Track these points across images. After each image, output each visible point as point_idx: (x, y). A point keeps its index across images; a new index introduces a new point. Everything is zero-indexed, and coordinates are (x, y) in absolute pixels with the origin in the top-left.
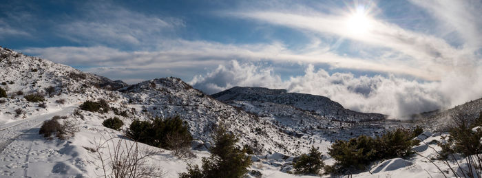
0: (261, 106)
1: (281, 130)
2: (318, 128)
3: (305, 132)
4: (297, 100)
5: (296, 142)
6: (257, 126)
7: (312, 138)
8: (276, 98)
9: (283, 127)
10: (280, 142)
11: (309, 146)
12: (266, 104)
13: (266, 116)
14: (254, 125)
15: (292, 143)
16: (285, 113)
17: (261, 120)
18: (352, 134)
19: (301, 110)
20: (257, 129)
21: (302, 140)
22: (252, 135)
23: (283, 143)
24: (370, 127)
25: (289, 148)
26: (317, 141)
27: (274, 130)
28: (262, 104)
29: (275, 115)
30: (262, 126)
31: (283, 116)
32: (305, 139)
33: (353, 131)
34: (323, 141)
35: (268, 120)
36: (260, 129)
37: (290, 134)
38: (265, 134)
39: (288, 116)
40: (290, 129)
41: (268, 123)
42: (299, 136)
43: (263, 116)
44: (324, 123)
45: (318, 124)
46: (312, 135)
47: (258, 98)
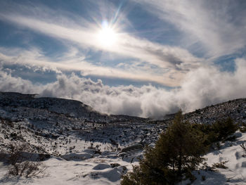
0: (13, 111)
1: (37, 134)
2: (73, 129)
3: (61, 133)
4: (51, 105)
5: (53, 143)
6: (11, 131)
7: (68, 138)
8: (30, 103)
9: (38, 130)
10: (37, 145)
11: (65, 146)
12: (20, 109)
13: (20, 121)
14: (8, 131)
15: (49, 145)
16: (41, 117)
17: (16, 125)
18: (104, 133)
19: (56, 113)
20: (12, 135)
21: (58, 141)
22: (7, 142)
23: (40, 145)
24: (119, 127)
25: (47, 149)
26: (72, 141)
27: (30, 133)
28: (16, 109)
29: (30, 119)
30: (17, 131)
31: (38, 119)
32: (62, 139)
33: (105, 131)
34: (78, 141)
35: (23, 124)
36: (15, 135)
37: (47, 136)
38: (21, 138)
39: (44, 119)
40: (46, 132)
41: (23, 128)
42: (55, 138)
43: (16, 121)
44: (78, 124)
45: (73, 126)
46: (68, 135)
47: (10, 103)
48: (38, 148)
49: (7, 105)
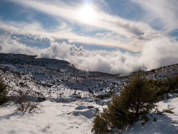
0: (21, 67)
1: (37, 83)
2: (62, 80)
3: (54, 84)
4: (47, 63)
5: (49, 90)
6: (20, 81)
7: (59, 87)
8: (32, 62)
9: (38, 81)
10: (37, 91)
11: (57, 92)
12: (26, 66)
13: (26, 74)
14: (18, 81)
15: (46, 91)
16: (40, 72)
17: (23, 77)
18: (84, 84)
19: (50, 69)
20: (21, 84)
21: (52, 88)
22: (17, 88)
23: (40, 91)
24: (95, 80)
25: (44, 94)
26: (62, 89)
27: (32, 83)
28: (23, 66)
29: (32, 73)
30: (24, 81)
31: (38, 73)
32: (54, 88)
33: (84, 82)
34: (66, 89)
35: (27, 76)
36: (23, 83)
37: (44, 85)
38: (26, 86)
39: (42, 74)
40: (43, 82)
41: (28, 79)
42: (50, 86)
43: (23, 74)
44: (66, 78)
45: (62, 78)
46: (59, 85)
47: (19, 61)
48: (38, 93)
49: (17, 63)
